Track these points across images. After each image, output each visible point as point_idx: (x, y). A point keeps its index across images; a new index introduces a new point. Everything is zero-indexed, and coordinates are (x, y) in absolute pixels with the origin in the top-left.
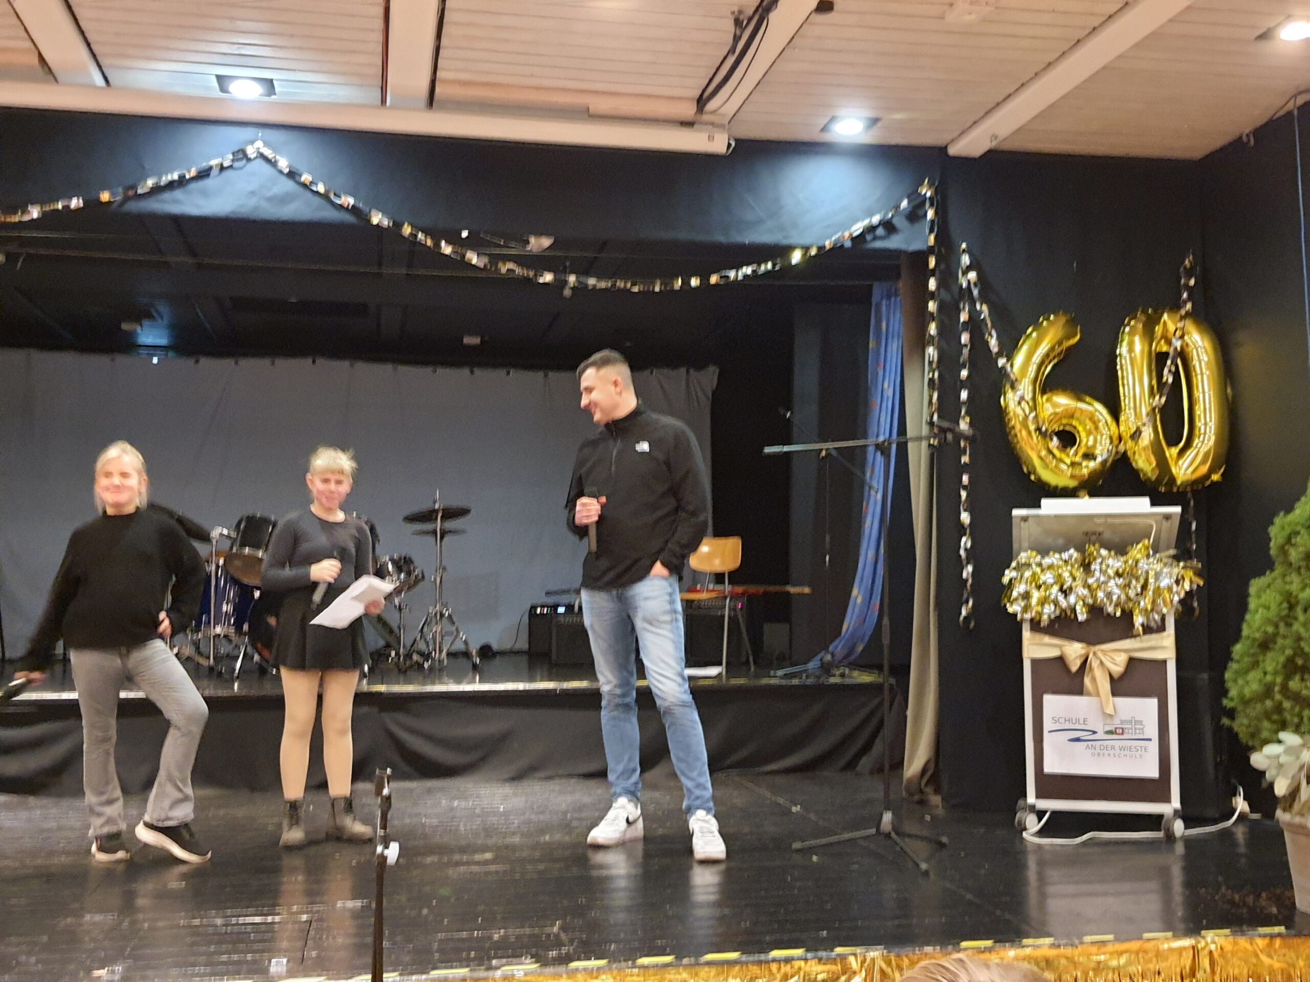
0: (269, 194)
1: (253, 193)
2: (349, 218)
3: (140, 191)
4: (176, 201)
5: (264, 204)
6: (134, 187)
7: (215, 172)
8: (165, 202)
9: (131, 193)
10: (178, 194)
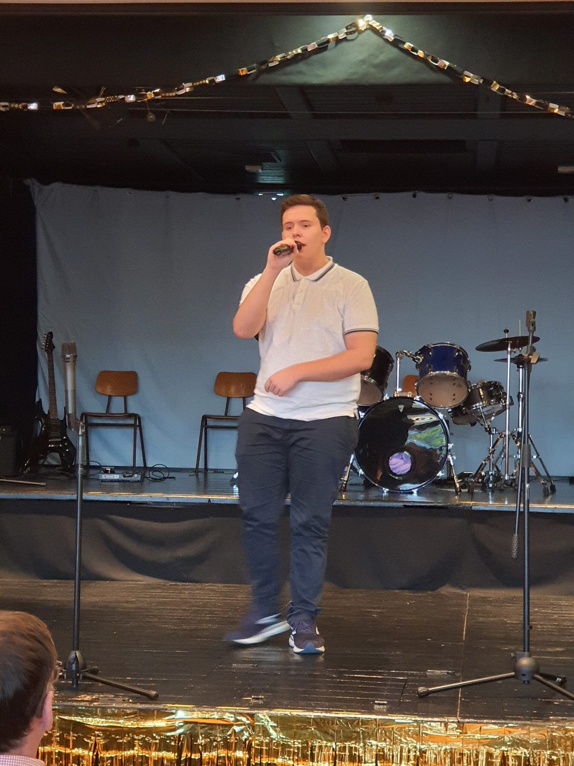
0: (377, 61)
1: (363, 62)
2: (445, 79)
3: (271, 65)
4: (300, 73)
5: (373, 70)
6: (266, 62)
7: (331, 45)
8: (291, 74)
9: (264, 67)
10: (301, 66)
